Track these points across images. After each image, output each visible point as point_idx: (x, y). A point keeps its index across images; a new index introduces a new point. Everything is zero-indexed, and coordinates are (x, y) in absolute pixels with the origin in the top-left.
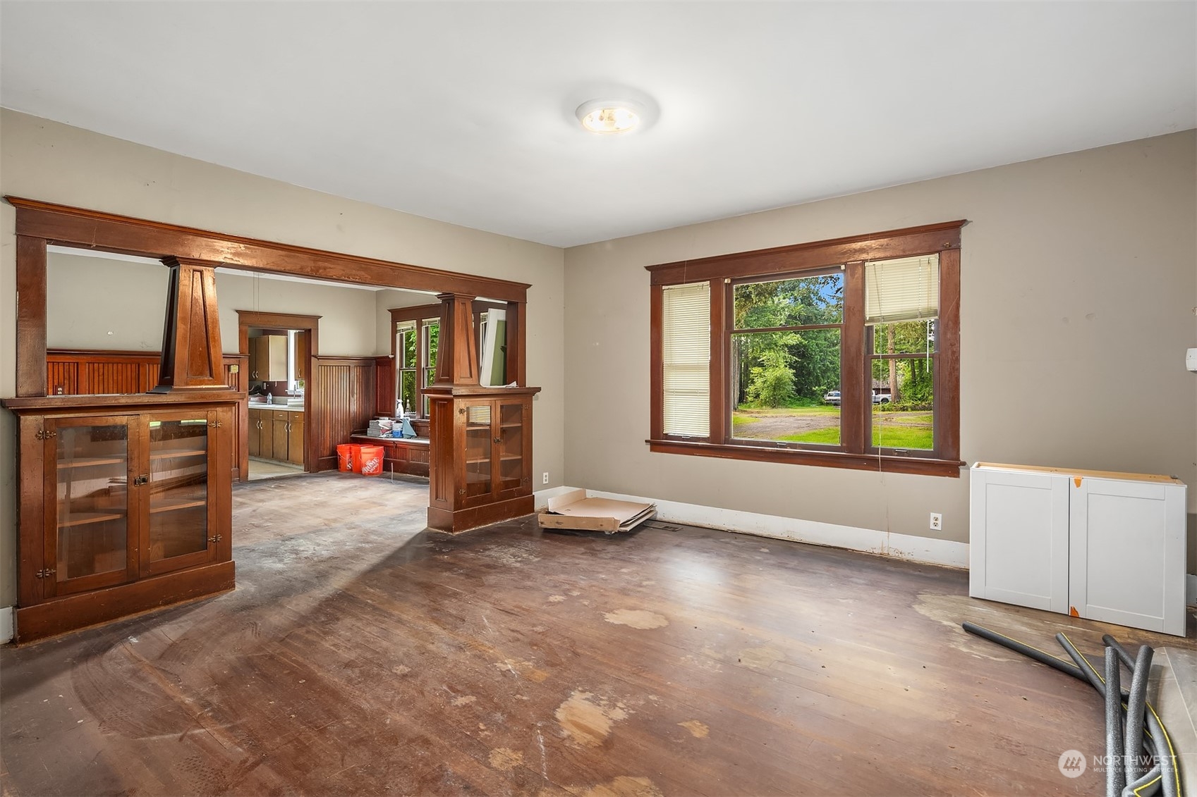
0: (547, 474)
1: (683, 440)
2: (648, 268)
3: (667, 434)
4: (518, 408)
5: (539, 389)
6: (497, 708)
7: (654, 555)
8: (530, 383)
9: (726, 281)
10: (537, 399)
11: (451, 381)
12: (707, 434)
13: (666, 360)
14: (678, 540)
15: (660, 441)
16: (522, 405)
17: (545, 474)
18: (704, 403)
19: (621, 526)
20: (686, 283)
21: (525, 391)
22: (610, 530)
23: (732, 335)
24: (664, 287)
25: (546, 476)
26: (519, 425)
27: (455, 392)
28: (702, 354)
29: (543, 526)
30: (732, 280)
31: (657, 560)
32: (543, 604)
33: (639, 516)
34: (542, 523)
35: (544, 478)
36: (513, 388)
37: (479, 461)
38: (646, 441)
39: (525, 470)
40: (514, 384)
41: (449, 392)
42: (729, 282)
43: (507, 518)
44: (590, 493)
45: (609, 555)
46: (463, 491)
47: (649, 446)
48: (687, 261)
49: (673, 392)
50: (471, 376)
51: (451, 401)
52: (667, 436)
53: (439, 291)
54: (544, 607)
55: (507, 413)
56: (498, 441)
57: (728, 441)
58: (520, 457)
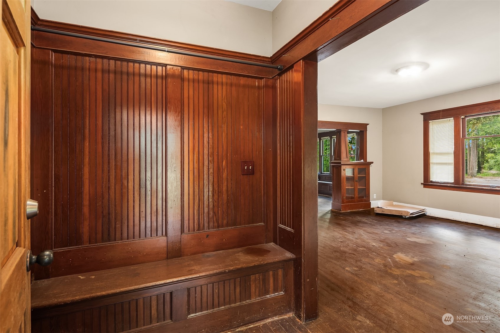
0: (375, 195)
1: (440, 183)
2: (422, 114)
3: (432, 181)
4: (365, 169)
5: (372, 163)
6: (373, 252)
7: (426, 225)
8: (369, 160)
9: (462, 117)
10: (371, 166)
11: (340, 159)
12: (453, 181)
13: (431, 150)
14: (437, 222)
15: (427, 183)
16: (366, 168)
17: (374, 195)
18: (451, 168)
19: (411, 214)
20: (442, 119)
21: (366, 163)
22: (406, 215)
23: (465, 139)
24: (430, 121)
25: (375, 196)
26: (365, 176)
27: (342, 163)
28: (450, 147)
29: (376, 212)
30: (465, 116)
31: (428, 227)
32: (382, 233)
33: (419, 212)
34: (376, 211)
35: (374, 196)
36: (362, 162)
37: (350, 188)
38: (421, 183)
39: (367, 193)
40: (362, 161)
41: (340, 163)
42: (464, 117)
43: (361, 209)
44: (395, 203)
45: (406, 224)
46: (345, 198)
47: (423, 186)
48: (442, 110)
49: (435, 164)
50: (347, 158)
51: (341, 166)
52: (432, 182)
53: (335, 129)
54: (383, 233)
55: (360, 171)
56: (357, 181)
57: (463, 184)
58: (365, 187)
